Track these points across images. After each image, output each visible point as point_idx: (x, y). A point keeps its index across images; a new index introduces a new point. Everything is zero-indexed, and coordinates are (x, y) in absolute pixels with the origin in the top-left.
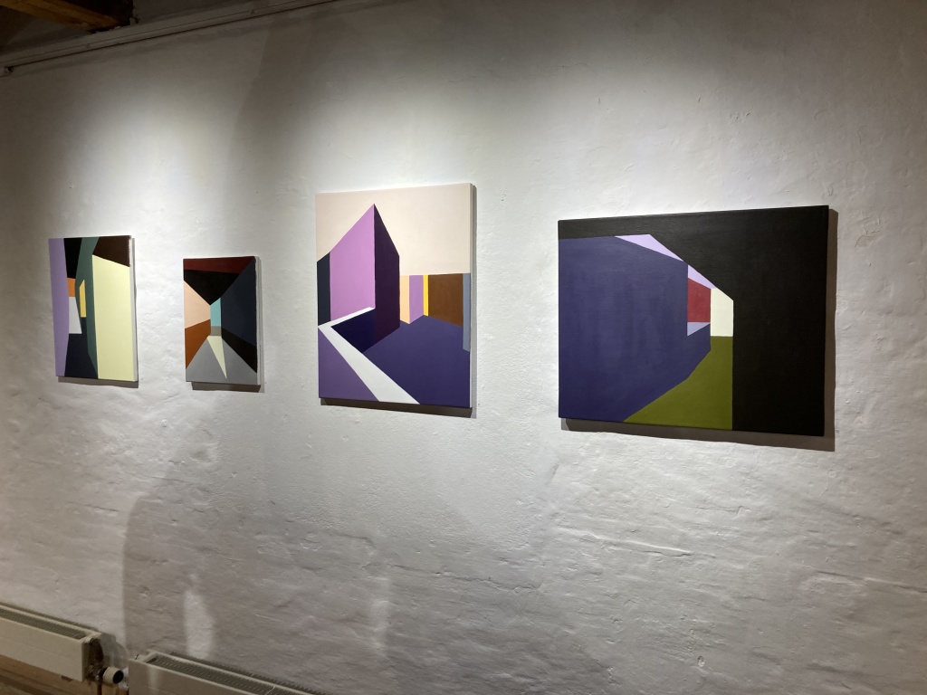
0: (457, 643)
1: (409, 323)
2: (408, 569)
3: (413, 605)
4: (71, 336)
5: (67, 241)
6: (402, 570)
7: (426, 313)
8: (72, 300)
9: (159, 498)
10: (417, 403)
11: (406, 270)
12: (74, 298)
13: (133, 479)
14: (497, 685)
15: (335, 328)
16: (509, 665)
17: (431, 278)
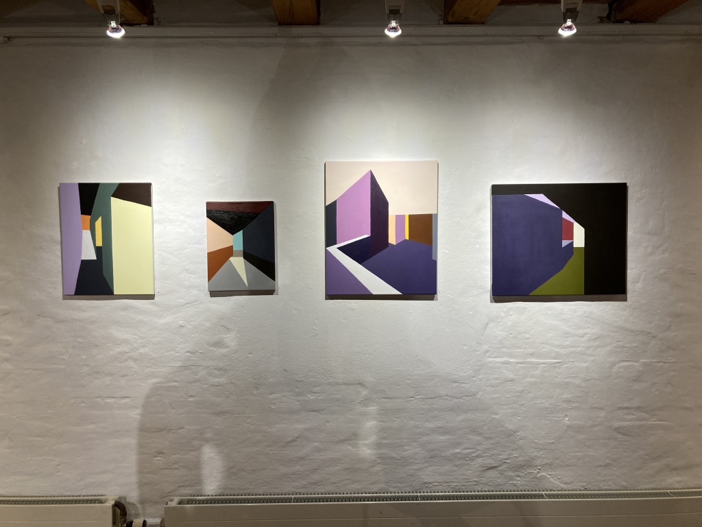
0: (425, 438)
1: (395, 244)
2: (391, 398)
3: (395, 421)
4: (84, 262)
5: (82, 186)
6: (386, 400)
7: (407, 238)
8: (87, 234)
9: (176, 382)
10: (400, 293)
11: (393, 212)
12: (89, 232)
13: (148, 370)
14: (451, 458)
15: (340, 249)
16: (458, 444)
17: (410, 217)
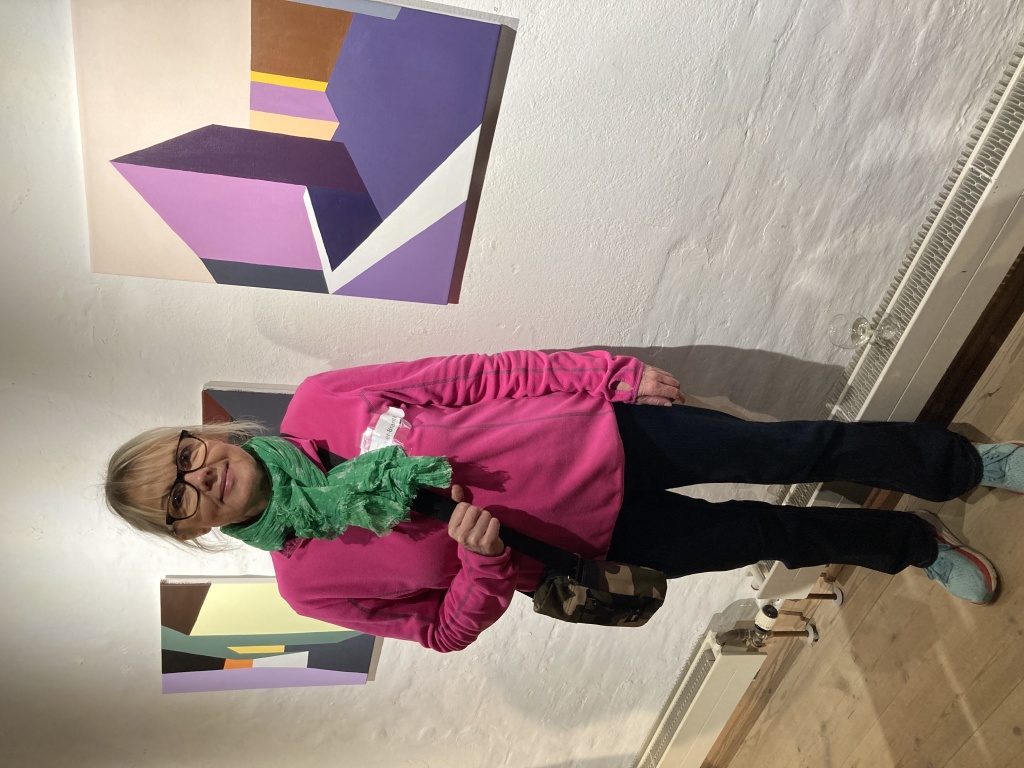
1: (336, 124)
4: (310, 665)
5: (166, 669)
7: (322, 86)
8: (257, 663)
10: (479, 129)
12: (256, 660)
15: (335, 263)
17: (257, 65)
